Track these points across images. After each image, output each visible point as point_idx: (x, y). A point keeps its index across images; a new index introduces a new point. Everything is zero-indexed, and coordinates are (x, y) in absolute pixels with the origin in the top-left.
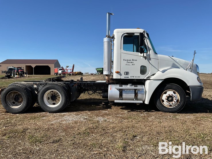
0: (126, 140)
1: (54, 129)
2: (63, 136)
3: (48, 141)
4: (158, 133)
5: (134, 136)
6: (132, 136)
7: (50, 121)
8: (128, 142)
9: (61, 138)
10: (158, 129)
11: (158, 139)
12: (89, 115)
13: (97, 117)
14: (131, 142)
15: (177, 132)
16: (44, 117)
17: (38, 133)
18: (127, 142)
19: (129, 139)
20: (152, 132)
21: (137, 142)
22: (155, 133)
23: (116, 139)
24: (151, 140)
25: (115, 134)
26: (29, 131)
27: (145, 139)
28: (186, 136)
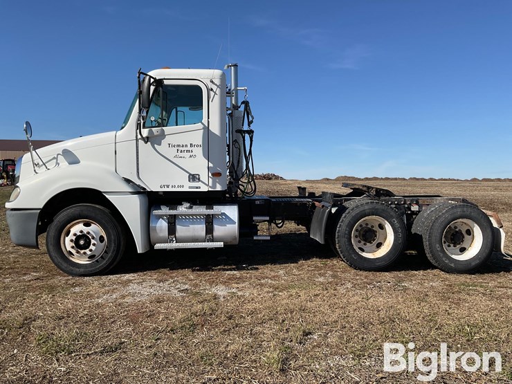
0: (287, 343)
1: (104, 319)
2: (128, 336)
3: (90, 350)
4: (362, 324)
5: (306, 334)
6: (301, 333)
7: (91, 296)
8: (291, 348)
9: (123, 340)
10: (363, 314)
11: (365, 340)
12: (191, 280)
13: (211, 285)
14: (300, 347)
15: (408, 321)
16: (75, 286)
17: (63, 327)
18: (289, 348)
19: (294, 341)
20: (348, 322)
21: (314, 347)
22: (355, 325)
23: (262, 342)
24: (348, 341)
25: (259, 329)
26: (39, 323)
27: (333, 339)
28: (430, 330)
